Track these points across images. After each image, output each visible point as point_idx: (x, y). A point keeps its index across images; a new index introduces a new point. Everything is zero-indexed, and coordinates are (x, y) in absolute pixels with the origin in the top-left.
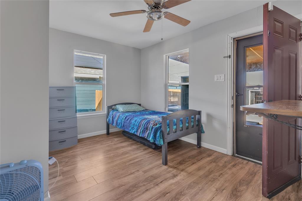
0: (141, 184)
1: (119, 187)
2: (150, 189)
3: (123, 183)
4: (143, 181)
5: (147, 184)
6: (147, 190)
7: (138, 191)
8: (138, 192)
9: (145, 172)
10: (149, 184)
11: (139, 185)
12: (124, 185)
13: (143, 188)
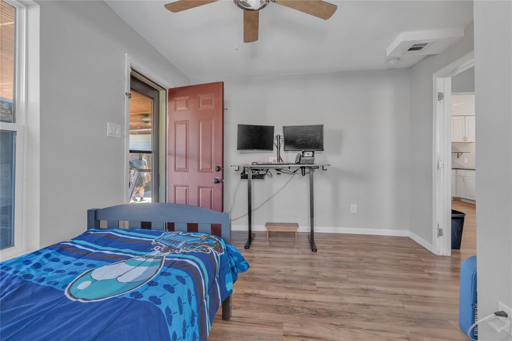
0: (306, 312)
1: (342, 326)
2: (301, 300)
3: (332, 328)
4: (299, 313)
5: (297, 307)
6: (305, 301)
7: (318, 307)
8: (319, 305)
9: (278, 325)
10: (296, 305)
11: (309, 312)
12: (332, 324)
13: (307, 305)
